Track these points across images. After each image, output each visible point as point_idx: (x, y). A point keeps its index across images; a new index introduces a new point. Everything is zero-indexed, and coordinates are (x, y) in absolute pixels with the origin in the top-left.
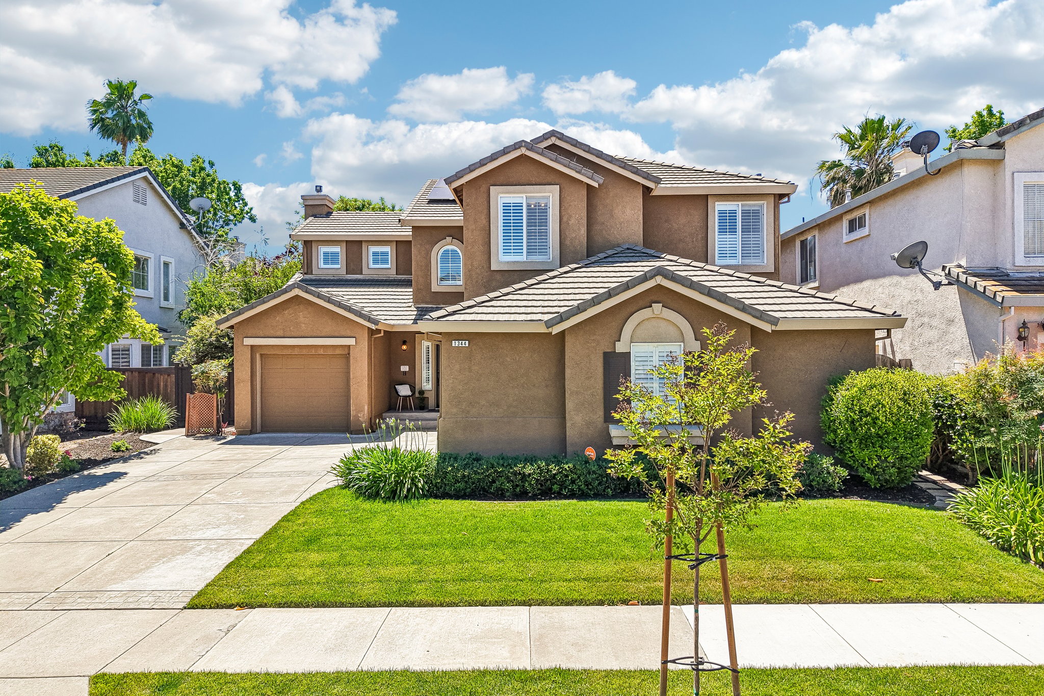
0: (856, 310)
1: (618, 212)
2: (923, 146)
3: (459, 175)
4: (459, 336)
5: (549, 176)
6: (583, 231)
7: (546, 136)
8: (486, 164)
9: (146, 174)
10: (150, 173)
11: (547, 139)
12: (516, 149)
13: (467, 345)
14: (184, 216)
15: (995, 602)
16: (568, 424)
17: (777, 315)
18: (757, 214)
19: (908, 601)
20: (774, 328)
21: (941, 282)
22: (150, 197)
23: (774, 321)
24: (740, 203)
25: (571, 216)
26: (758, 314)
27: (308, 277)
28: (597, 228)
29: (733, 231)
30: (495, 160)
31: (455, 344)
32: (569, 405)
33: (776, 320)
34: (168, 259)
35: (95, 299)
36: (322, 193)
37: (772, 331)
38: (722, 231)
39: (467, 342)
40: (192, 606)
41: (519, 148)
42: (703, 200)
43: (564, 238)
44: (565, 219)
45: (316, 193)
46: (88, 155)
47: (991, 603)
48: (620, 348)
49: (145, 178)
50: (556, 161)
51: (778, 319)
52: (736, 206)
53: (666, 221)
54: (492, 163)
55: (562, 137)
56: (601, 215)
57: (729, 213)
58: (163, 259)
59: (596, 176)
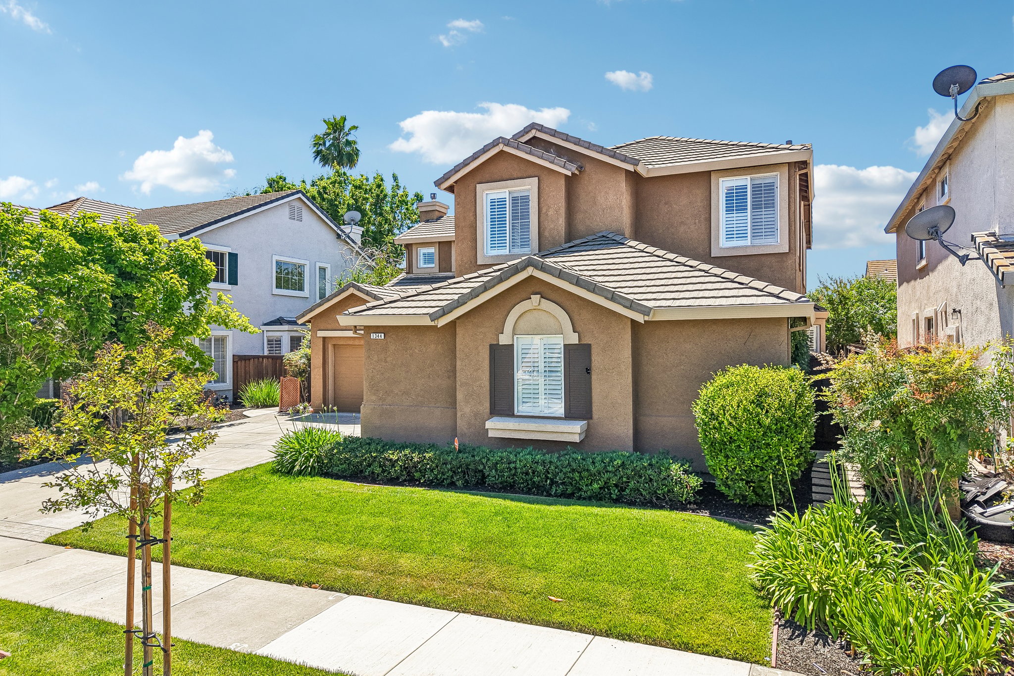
0: (764, 295)
1: (601, 199)
2: (952, 86)
3: (446, 177)
4: (377, 329)
5: (528, 170)
6: (562, 222)
7: (526, 130)
8: (469, 163)
9: (300, 195)
10: (303, 194)
11: (527, 133)
12: (494, 146)
13: (383, 338)
14: (339, 228)
15: (656, 645)
16: (459, 414)
17: (650, 304)
18: (770, 188)
19: (561, 626)
20: (647, 318)
21: (968, 255)
22: (305, 214)
23: (646, 311)
24: (749, 177)
25: (549, 207)
26: (628, 304)
27: (410, 276)
28: (579, 217)
29: (742, 208)
30: (476, 159)
31: (373, 336)
32: (460, 396)
33: (647, 310)
34: (323, 265)
35: (170, 302)
36: (436, 200)
37: (645, 321)
38: (729, 209)
39: (383, 335)
40: (47, 542)
41: (498, 144)
42: (705, 177)
43: (544, 230)
44: (544, 210)
45: (430, 200)
46: (304, 182)
47: (650, 644)
48: (504, 340)
49: (300, 198)
50: (530, 153)
51: (651, 309)
52: (745, 180)
53: (666, 204)
54: (475, 162)
55: (541, 128)
56: (583, 203)
57: (736, 189)
58: (318, 265)
59: (568, 165)
